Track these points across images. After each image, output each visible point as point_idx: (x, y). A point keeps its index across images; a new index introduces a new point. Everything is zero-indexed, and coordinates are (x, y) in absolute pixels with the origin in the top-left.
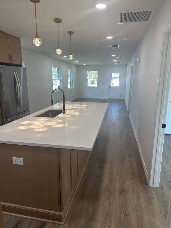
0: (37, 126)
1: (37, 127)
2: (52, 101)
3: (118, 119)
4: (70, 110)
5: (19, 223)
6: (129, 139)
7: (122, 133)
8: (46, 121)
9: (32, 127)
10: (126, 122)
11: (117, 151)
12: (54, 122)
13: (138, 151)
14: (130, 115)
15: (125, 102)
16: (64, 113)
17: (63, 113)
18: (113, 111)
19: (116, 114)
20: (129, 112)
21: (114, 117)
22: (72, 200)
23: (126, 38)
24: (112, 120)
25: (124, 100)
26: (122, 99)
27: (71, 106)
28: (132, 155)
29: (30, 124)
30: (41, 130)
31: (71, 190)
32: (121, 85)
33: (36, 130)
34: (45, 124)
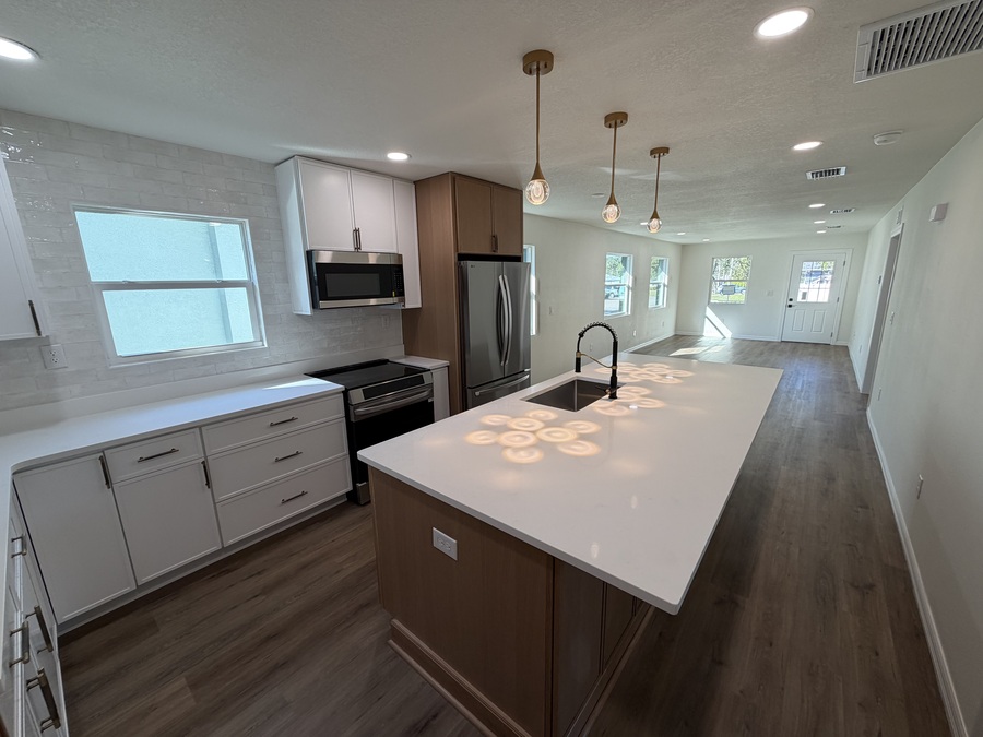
0: (518, 438)
1: (517, 441)
2: (578, 361)
3: (815, 419)
4: (635, 389)
5: (435, 717)
6: (859, 509)
7: (831, 479)
8: (548, 424)
9: (504, 438)
10: (852, 434)
11: (800, 551)
12: (572, 431)
13: (907, 573)
14: (869, 409)
15: (848, 355)
16: (613, 396)
17: (607, 396)
18: (799, 387)
19: (808, 398)
20: (865, 398)
21: (799, 410)
22: (601, 704)
23: (883, 138)
24: (791, 420)
25: (846, 349)
26: (835, 346)
27: (643, 370)
28: (871, 587)
29: (503, 429)
30: (523, 457)
31: (600, 672)
32: (835, 297)
33: (509, 454)
34: (543, 435)
